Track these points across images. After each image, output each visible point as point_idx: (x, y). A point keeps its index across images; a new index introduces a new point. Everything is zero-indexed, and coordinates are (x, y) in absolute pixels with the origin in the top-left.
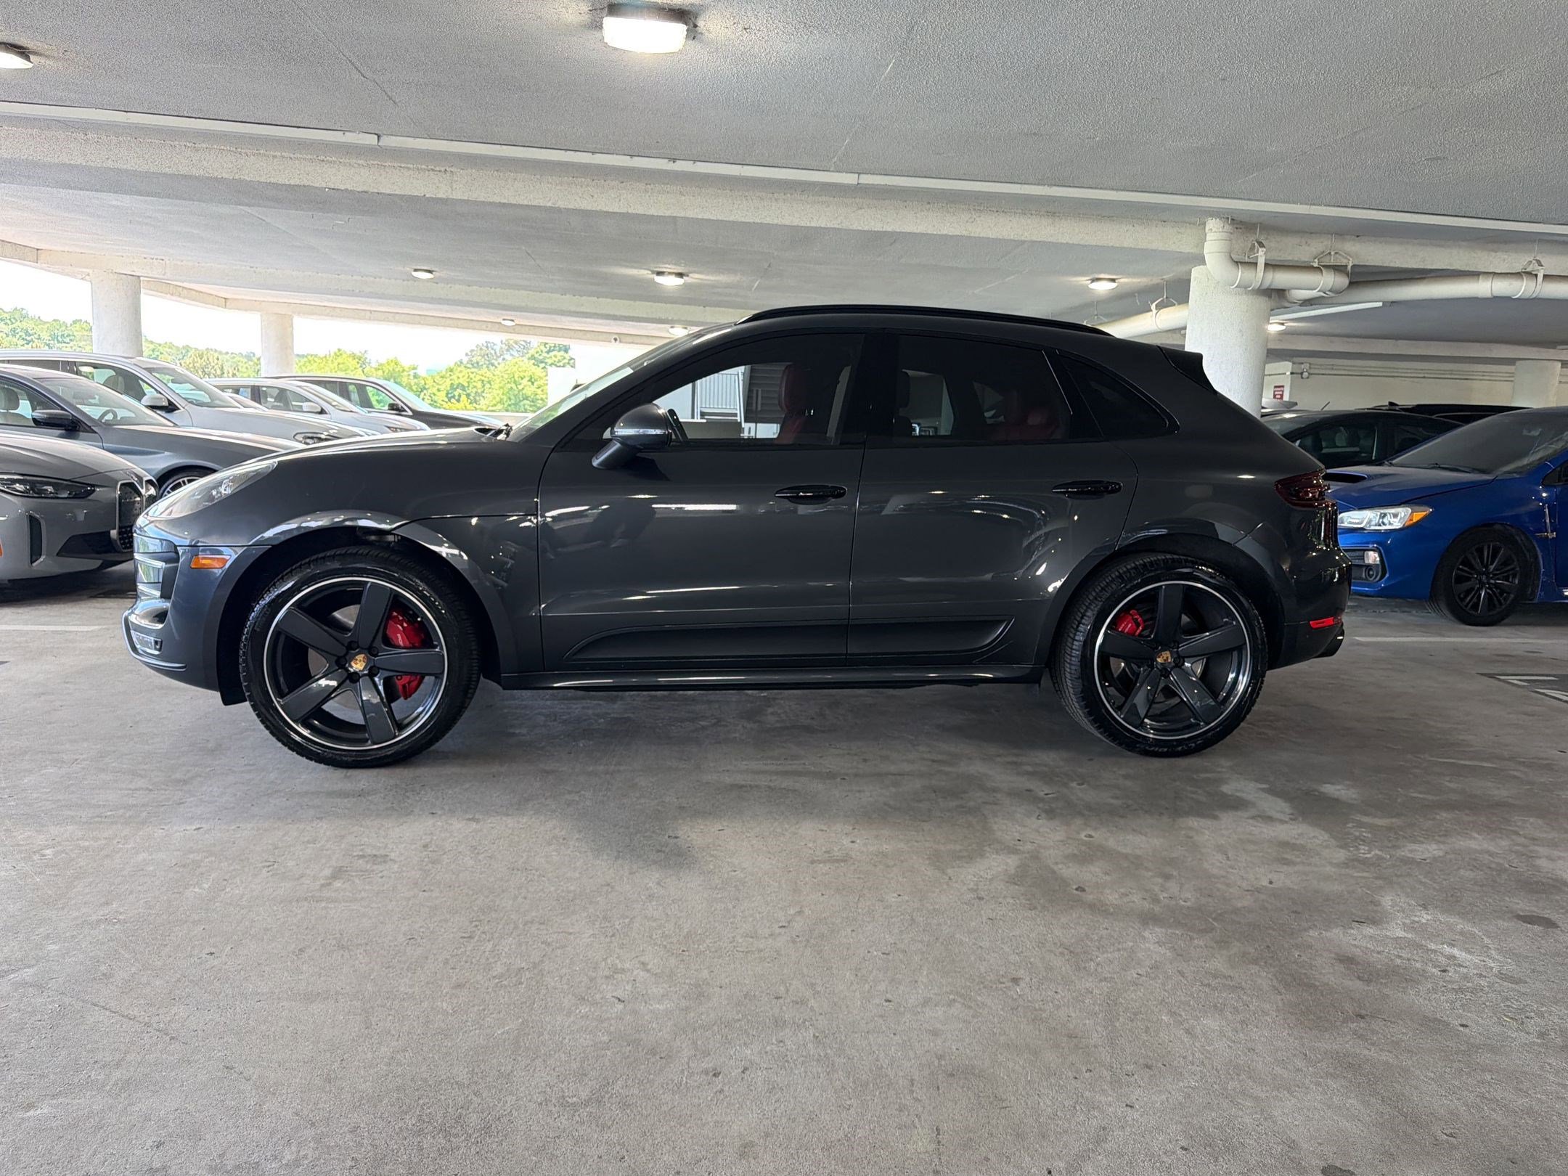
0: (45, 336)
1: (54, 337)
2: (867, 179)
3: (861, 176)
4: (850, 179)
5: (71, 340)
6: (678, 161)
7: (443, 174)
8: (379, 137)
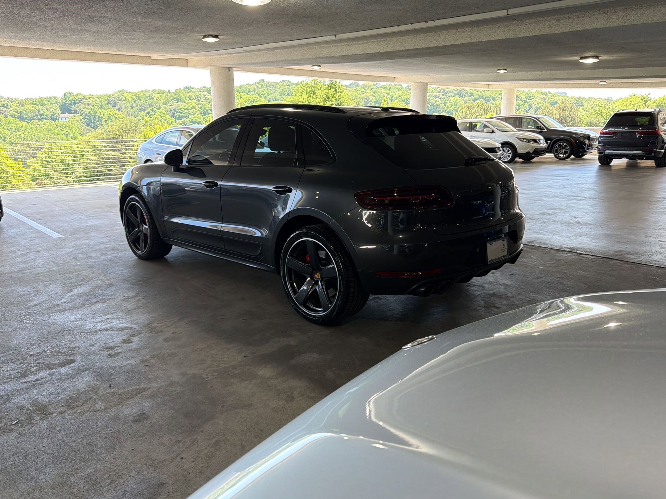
0: (524, 97)
1: (527, 98)
2: (512, 11)
3: (509, 10)
4: (503, 13)
5: (533, 98)
6: (429, 22)
7: (385, 42)
8: (335, 36)
